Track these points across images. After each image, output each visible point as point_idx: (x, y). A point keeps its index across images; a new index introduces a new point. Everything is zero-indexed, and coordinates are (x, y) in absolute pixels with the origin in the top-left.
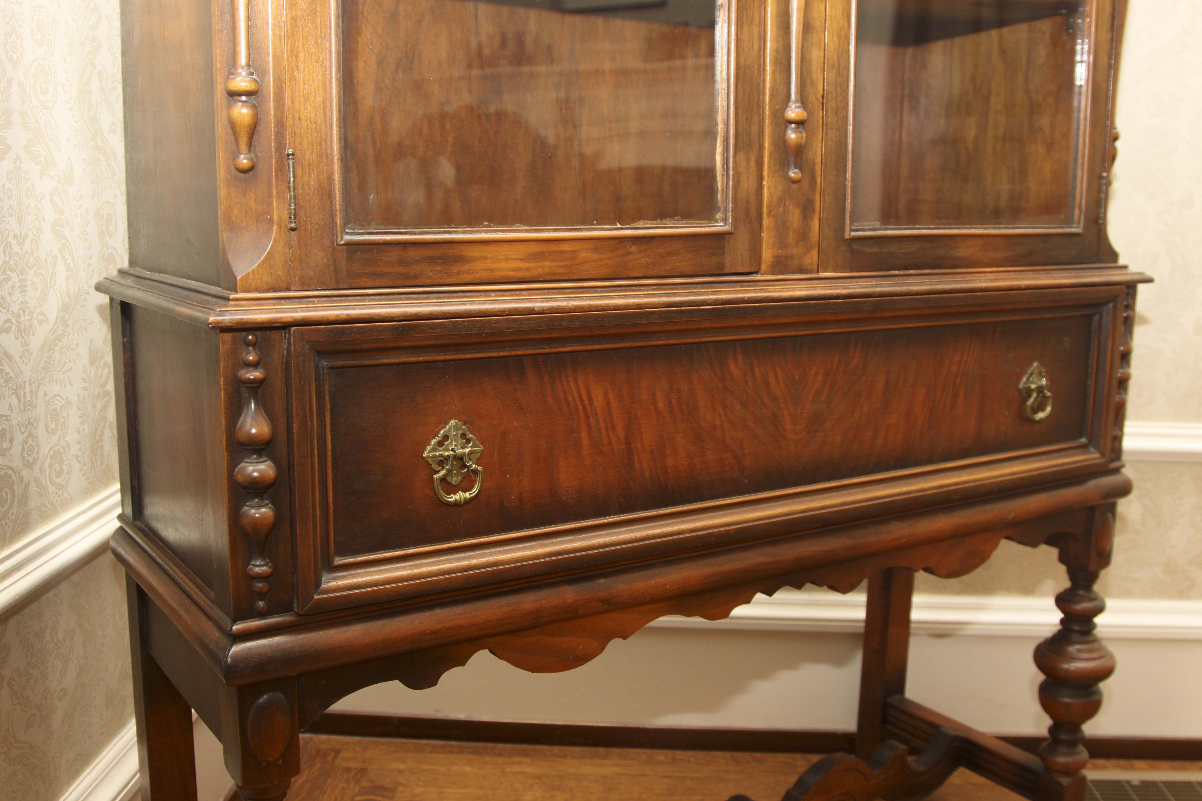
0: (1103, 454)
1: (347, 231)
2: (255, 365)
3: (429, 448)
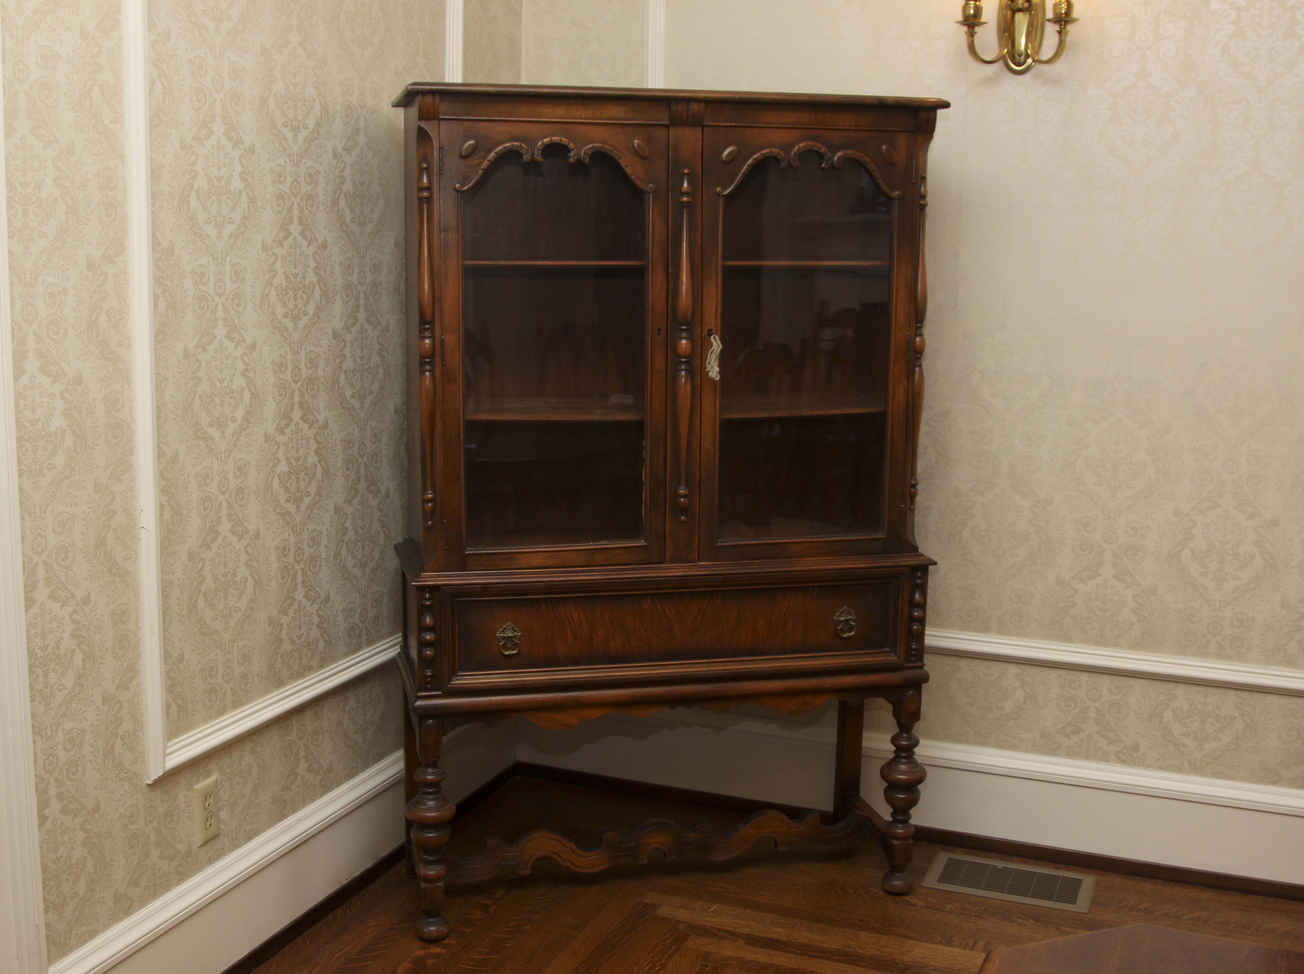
0: (899, 659)
1: (468, 549)
2: (428, 599)
3: (498, 632)
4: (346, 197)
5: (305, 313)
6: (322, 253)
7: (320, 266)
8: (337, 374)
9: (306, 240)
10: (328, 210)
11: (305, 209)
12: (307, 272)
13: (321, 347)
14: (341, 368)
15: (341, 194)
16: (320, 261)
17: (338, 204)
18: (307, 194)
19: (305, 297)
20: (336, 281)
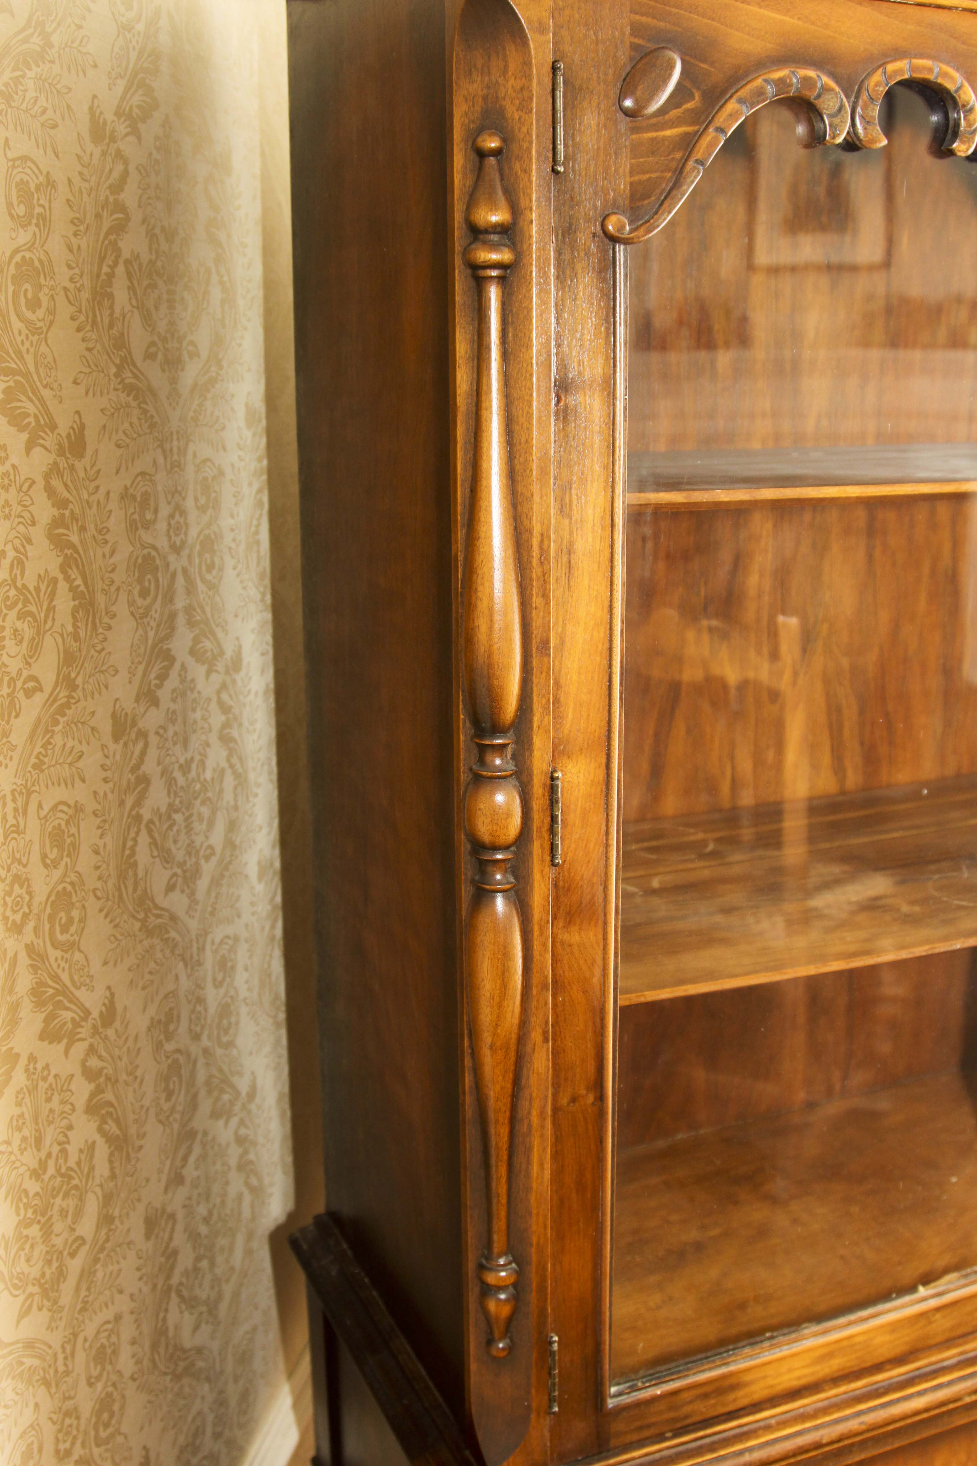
4: (129, 275)
5: (31, 684)
6: (72, 468)
7: (67, 513)
8: (130, 843)
9: (21, 430)
10: (82, 318)
11: (14, 318)
12: (29, 541)
13: (83, 781)
14: (138, 818)
15: (116, 264)
16: (66, 494)
17: (111, 296)
18: (18, 258)
19: (28, 634)
20: (113, 553)
